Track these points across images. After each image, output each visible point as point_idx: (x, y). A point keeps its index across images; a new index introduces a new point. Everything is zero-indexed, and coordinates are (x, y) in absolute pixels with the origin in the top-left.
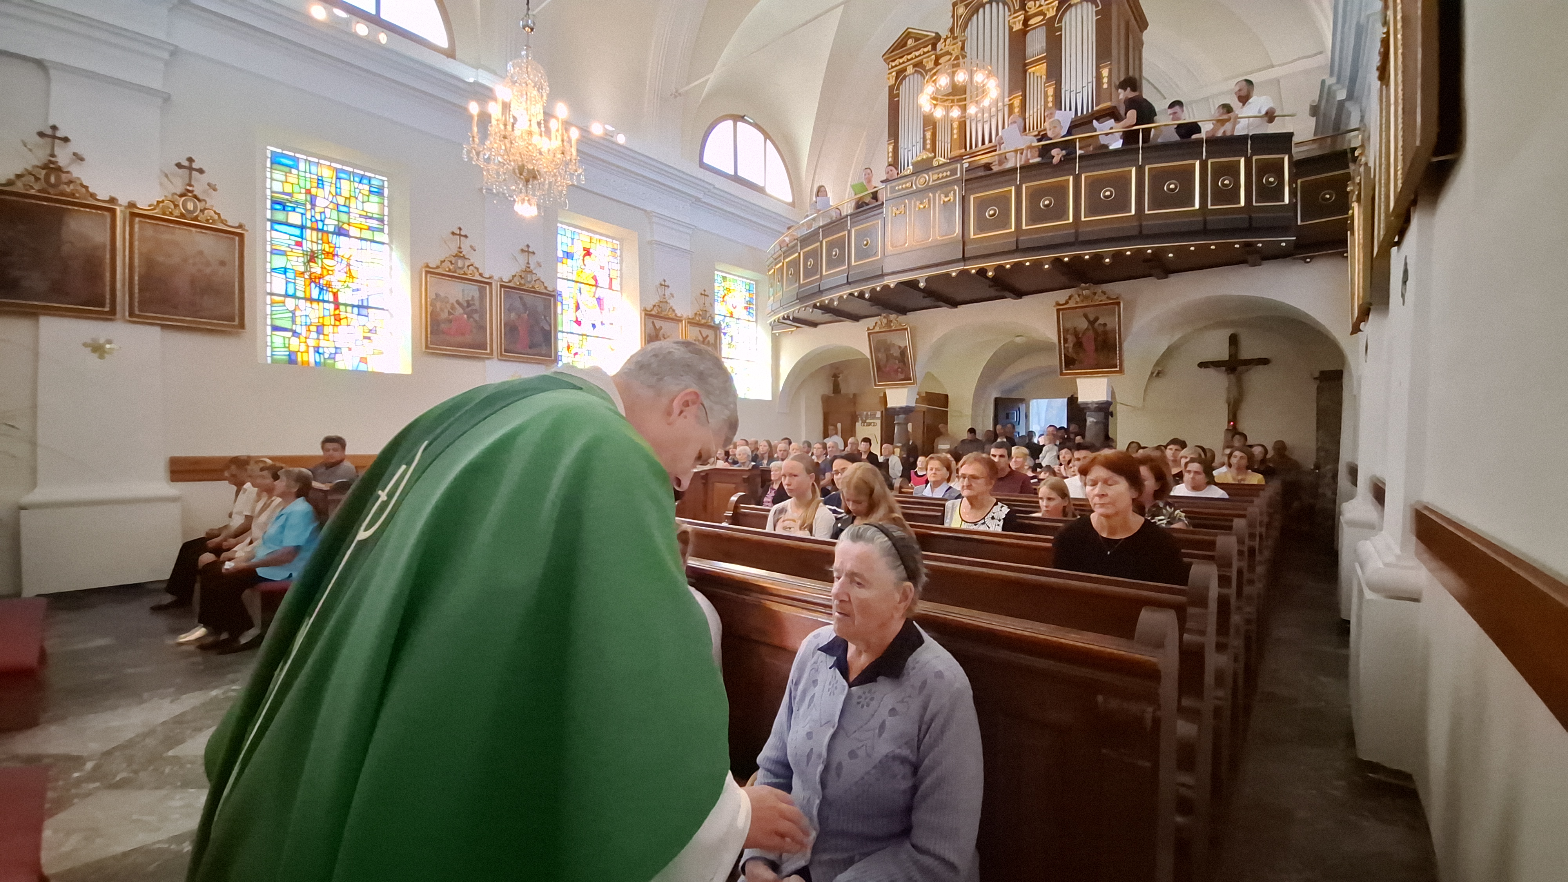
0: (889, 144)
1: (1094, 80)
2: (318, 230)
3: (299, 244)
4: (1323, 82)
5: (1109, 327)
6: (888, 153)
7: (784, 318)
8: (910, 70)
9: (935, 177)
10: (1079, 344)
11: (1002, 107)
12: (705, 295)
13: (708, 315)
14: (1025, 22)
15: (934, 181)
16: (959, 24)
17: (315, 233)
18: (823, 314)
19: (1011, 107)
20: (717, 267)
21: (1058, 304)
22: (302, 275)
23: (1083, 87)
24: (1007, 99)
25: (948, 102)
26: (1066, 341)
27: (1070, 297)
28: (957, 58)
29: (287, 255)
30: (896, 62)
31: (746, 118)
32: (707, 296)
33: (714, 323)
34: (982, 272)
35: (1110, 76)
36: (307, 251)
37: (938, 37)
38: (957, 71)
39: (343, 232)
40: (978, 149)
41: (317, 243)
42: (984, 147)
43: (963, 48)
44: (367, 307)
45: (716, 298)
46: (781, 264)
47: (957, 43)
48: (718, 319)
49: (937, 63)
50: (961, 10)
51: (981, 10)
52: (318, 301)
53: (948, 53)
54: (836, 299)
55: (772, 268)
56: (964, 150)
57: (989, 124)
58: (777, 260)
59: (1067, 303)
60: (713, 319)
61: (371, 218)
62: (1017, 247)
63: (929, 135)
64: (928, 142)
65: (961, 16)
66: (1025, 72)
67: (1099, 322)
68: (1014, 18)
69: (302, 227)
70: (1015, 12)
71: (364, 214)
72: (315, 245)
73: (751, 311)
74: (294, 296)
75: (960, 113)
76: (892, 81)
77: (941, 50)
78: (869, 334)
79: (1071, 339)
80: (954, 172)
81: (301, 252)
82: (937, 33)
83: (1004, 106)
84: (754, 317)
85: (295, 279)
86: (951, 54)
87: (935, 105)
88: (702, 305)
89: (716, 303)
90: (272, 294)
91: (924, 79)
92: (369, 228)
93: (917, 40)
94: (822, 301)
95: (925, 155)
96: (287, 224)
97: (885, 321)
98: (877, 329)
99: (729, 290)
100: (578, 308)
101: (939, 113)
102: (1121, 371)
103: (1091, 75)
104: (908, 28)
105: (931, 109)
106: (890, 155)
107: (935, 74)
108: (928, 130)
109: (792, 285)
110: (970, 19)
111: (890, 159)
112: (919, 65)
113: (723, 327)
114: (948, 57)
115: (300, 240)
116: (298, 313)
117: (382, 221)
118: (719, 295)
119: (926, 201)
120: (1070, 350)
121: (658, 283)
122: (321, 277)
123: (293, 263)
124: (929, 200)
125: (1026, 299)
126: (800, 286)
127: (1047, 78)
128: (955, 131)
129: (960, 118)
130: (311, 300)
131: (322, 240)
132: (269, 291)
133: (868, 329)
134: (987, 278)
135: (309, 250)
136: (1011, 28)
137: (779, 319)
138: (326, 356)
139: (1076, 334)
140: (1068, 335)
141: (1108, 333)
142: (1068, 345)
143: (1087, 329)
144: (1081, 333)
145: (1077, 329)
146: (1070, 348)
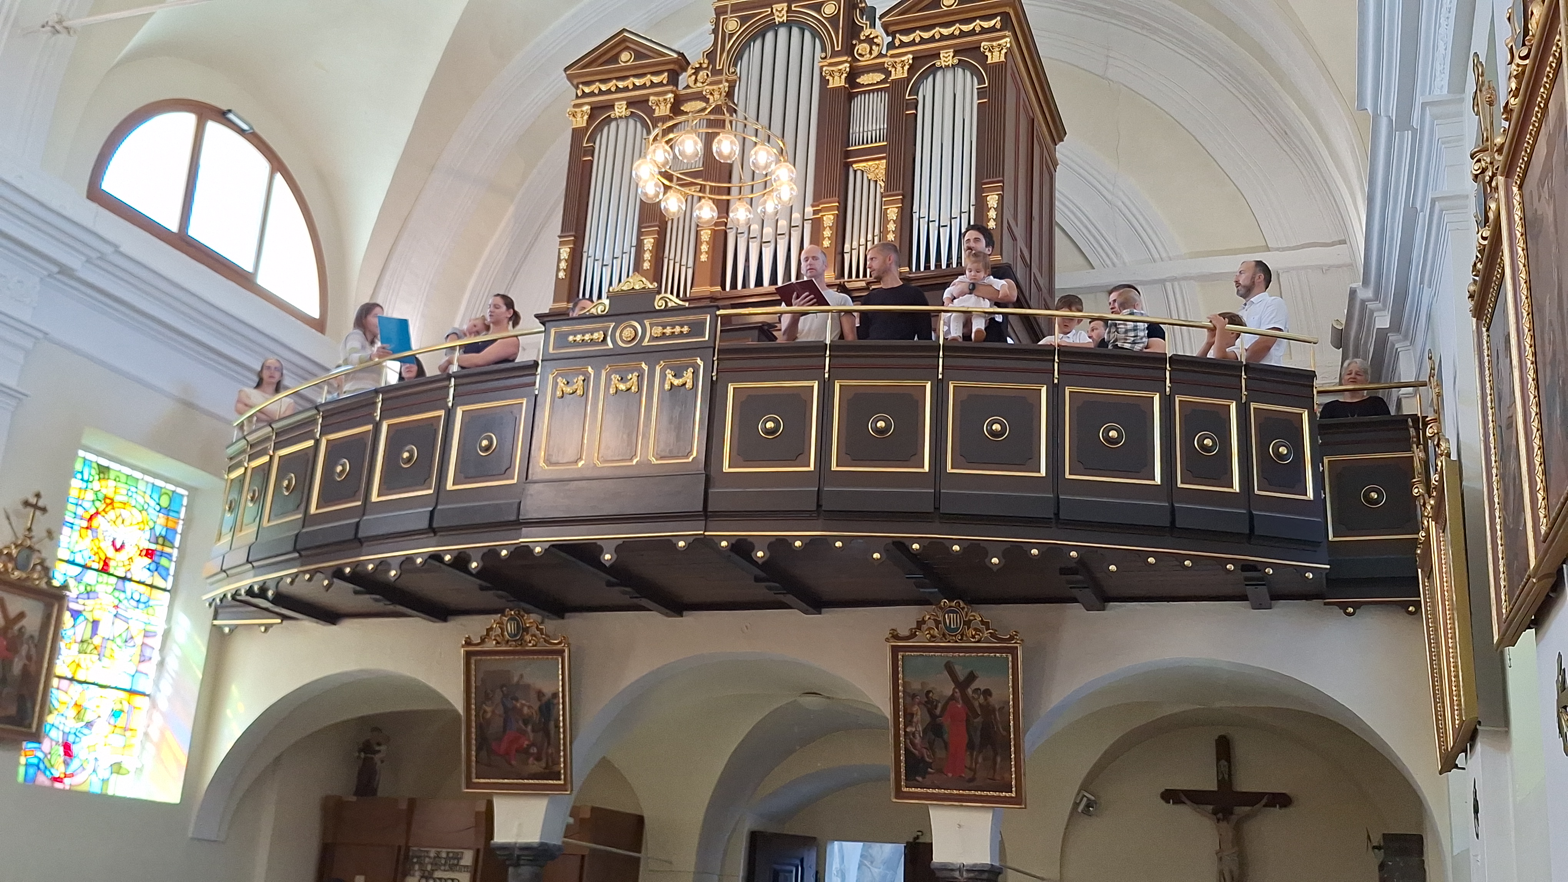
0: (562, 243)
1: (972, 209)
4: (1353, 293)
5: (994, 700)
6: (559, 260)
7: (250, 592)
8: (621, 109)
9: (657, 331)
10: (934, 729)
11: (799, 223)
12: (35, 507)
13: (35, 560)
14: (852, 76)
15: (653, 338)
16: (728, 47)
18: (356, 592)
19: (817, 225)
20: (85, 441)
21: (895, 636)
23: (951, 218)
24: (809, 210)
25: (693, 188)
26: (909, 718)
27: (920, 623)
28: (717, 110)
30: (594, 88)
31: (231, 116)
32: (44, 510)
33: (49, 583)
34: (742, 548)
35: (1000, 209)
37: (682, 62)
38: (718, 134)
40: (746, 292)
42: (760, 290)
43: (730, 94)
45: (69, 517)
46: (266, 459)
47: (720, 82)
48: (61, 574)
49: (676, 109)
50: (732, 25)
51: (770, 36)
53: (700, 97)
54: (396, 563)
55: (239, 465)
56: (719, 288)
57: (772, 245)
58: (255, 449)
59: (913, 636)
60: (47, 571)
62: (819, 506)
63: (649, 243)
64: (647, 256)
65: (731, 36)
66: (847, 166)
67: (975, 685)
68: (830, 65)
70: (835, 54)
73: (164, 561)
75: (715, 214)
76: (581, 122)
77: (688, 87)
78: (468, 655)
79: (920, 715)
80: (697, 329)
82: (682, 55)
83: (804, 220)
84: (170, 579)
86: (707, 101)
87: (667, 188)
88: (21, 533)
89: (66, 530)
91: (649, 133)
93: (639, 56)
94: (358, 563)
95: (638, 283)
97: (510, 627)
98: (490, 644)
99: (110, 502)
101: (673, 204)
102: (1019, 800)
103: (965, 201)
104: (624, 30)
105: (657, 195)
106: (563, 265)
107: (671, 129)
108: (649, 233)
109: (284, 514)
110: (747, 45)
111: (562, 275)
112: (639, 104)
113: (72, 594)
114: (701, 105)
118: (80, 511)
119: (633, 377)
120: (918, 741)
124: (640, 377)
125: (830, 616)
126: (307, 519)
127: (886, 189)
128: (704, 247)
129: (716, 224)
133: (467, 641)
134: (753, 562)
136: (824, 81)
137: (236, 593)
139: (929, 706)
140: (913, 705)
141: (994, 710)
142: (914, 729)
143: (952, 697)
144: (940, 705)
145: (931, 695)
146: (917, 735)
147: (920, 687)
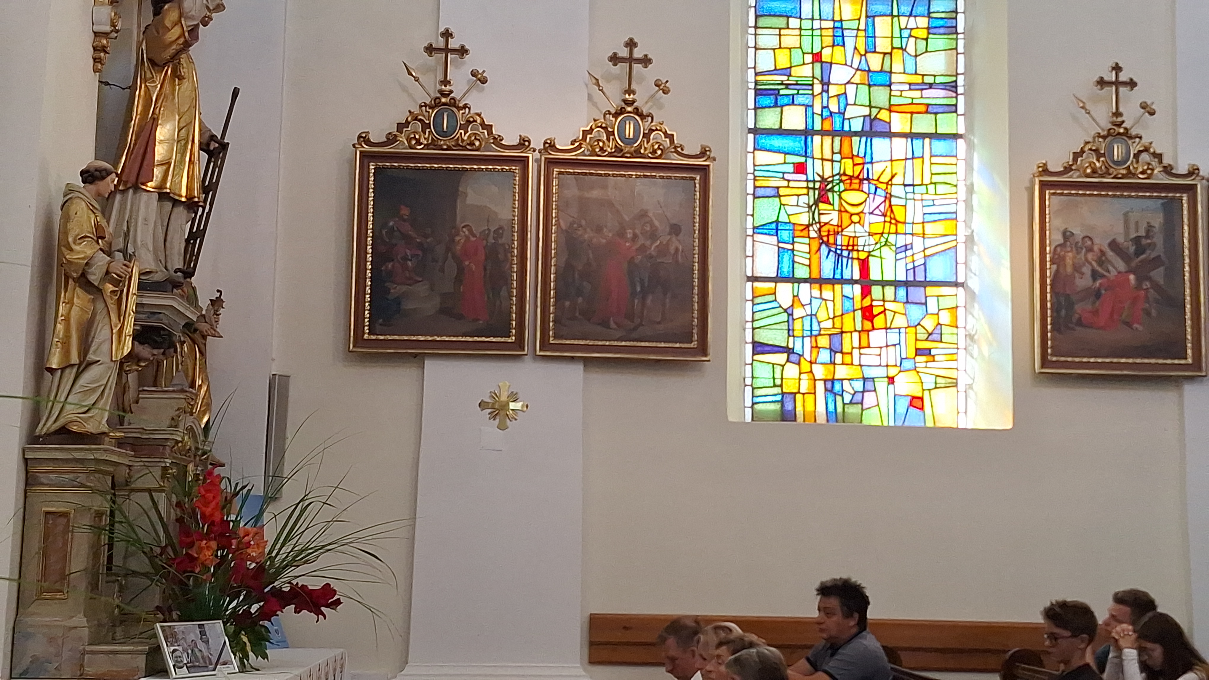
2: (833, 133)
3: (800, 169)
17: (828, 140)
22: (805, 233)
29: (779, 196)
36: (814, 181)
39: (878, 127)
41: (832, 161)
44: (925, 284)
52: (832, 281)
61: (931, 86)
69: (807, 133)
71: (918, 79)
72: (828, 164)
74: (792, 279)
81: (804, 184)
85: (793, 244)
90: (754, 279)
92: (928, 109)
96: (781, 132)
115: (802, 160)
116: (798, 312)
117: (953, 87)
122: (840, 228)
123: (790, 210)
130: (821, 282)
131: (840, 153)
132: (749, 274)
135: (818, 178)
138: (847, 398)
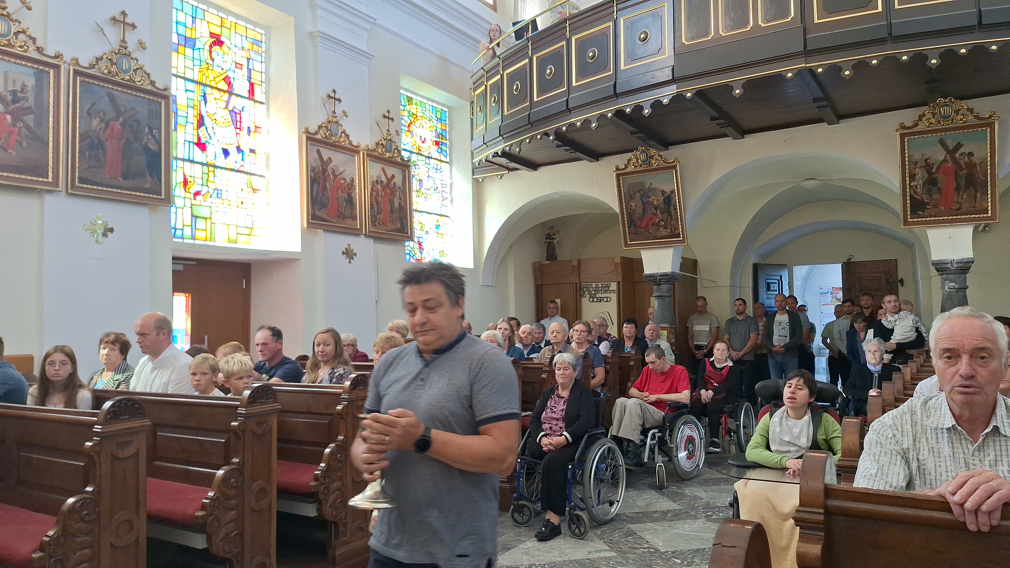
5: (976, 158)
7: (496, 155)
10: (931, 182)
13: (393, 147)
20: (401, 84)
21: (904, 127)
26: (913, 177)
27: (922, 117)
32: (391, 118)
33: (401, 159)
46: (498, 77)
58: (490, 74)
59: (916, 125)
60: (400, 152)
62: (889, 34)
67: (960, 151)
73: (444, 148)
78: (618, 176)
79: (921, 175)
88: (385, 132)
94: (558, 127)
97: (643, 157)
98: (631, 168)
99: (415, 116)
100: (201, 122)
109: (517, 105)
118: (405, 122)
120: (919, 190)
121: (323, 94)
125: (846, 124)
126: (533, 104)
133: (618, 169)
139: (927, 168)
140: (915, 169)
141: (975, 165)
142: (916, 184)
143: (945, 160)
144: (935, 167)
145: (929, 160)
146: (918, 186)
147: (921, 157)
